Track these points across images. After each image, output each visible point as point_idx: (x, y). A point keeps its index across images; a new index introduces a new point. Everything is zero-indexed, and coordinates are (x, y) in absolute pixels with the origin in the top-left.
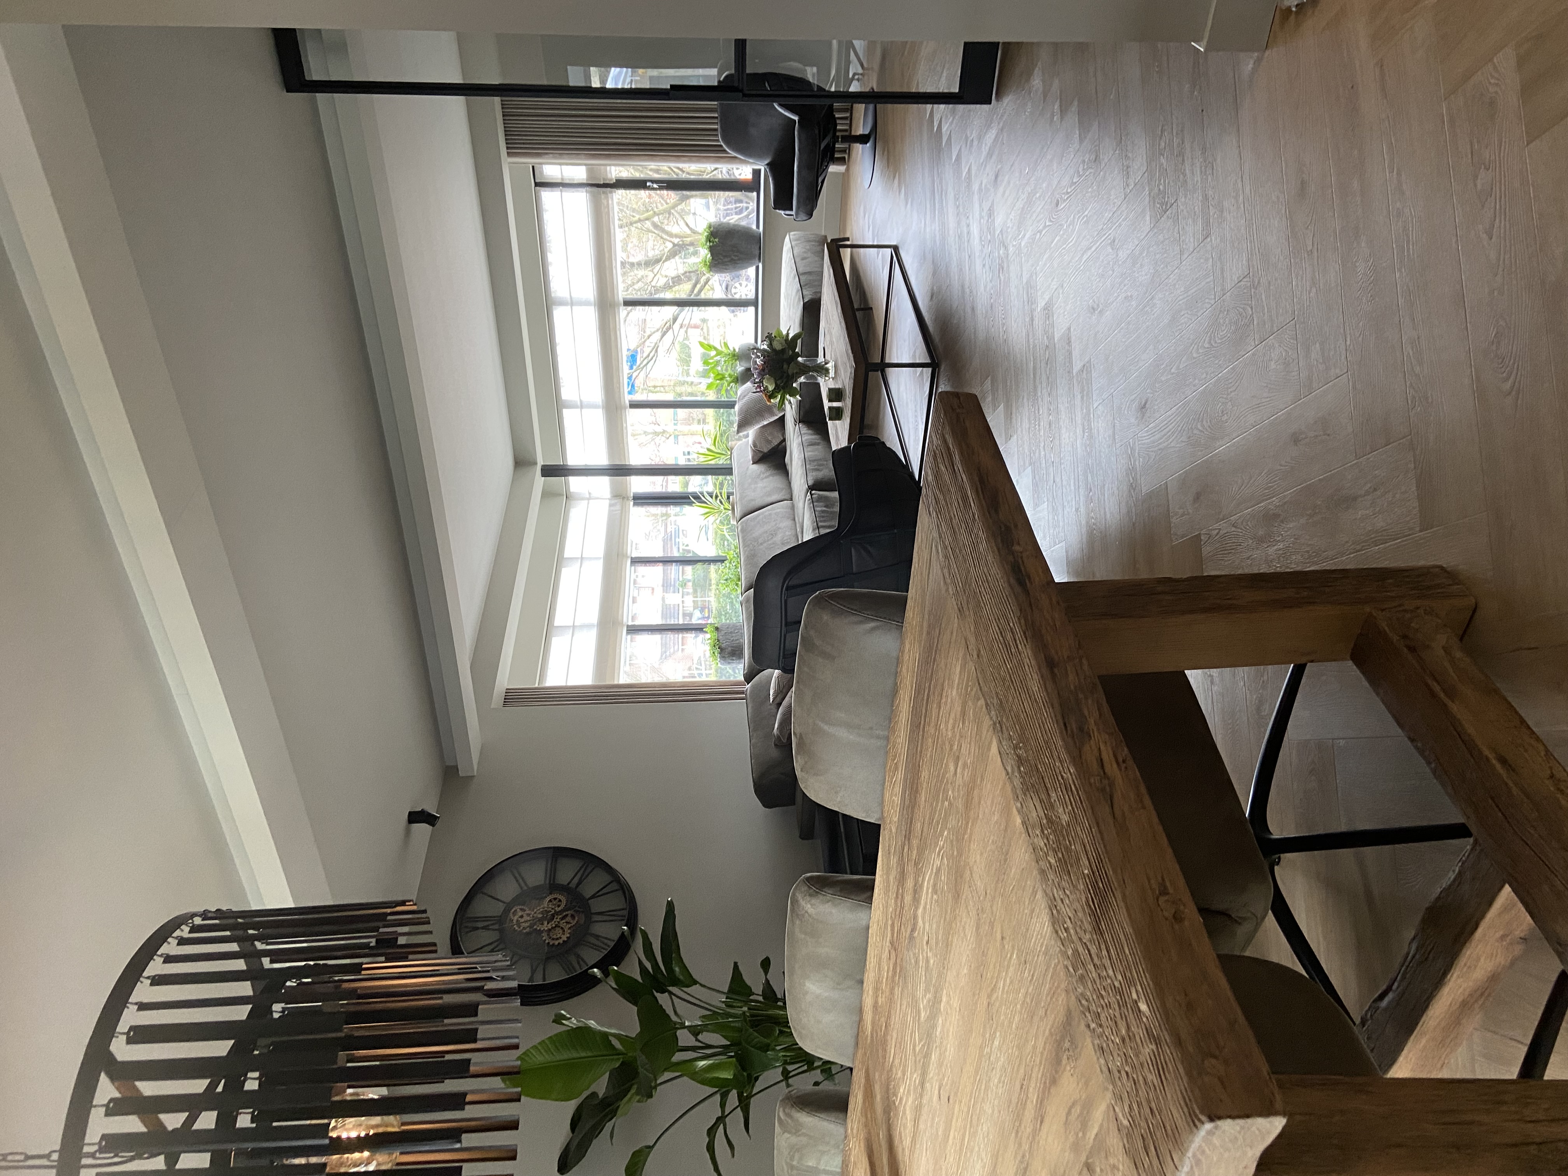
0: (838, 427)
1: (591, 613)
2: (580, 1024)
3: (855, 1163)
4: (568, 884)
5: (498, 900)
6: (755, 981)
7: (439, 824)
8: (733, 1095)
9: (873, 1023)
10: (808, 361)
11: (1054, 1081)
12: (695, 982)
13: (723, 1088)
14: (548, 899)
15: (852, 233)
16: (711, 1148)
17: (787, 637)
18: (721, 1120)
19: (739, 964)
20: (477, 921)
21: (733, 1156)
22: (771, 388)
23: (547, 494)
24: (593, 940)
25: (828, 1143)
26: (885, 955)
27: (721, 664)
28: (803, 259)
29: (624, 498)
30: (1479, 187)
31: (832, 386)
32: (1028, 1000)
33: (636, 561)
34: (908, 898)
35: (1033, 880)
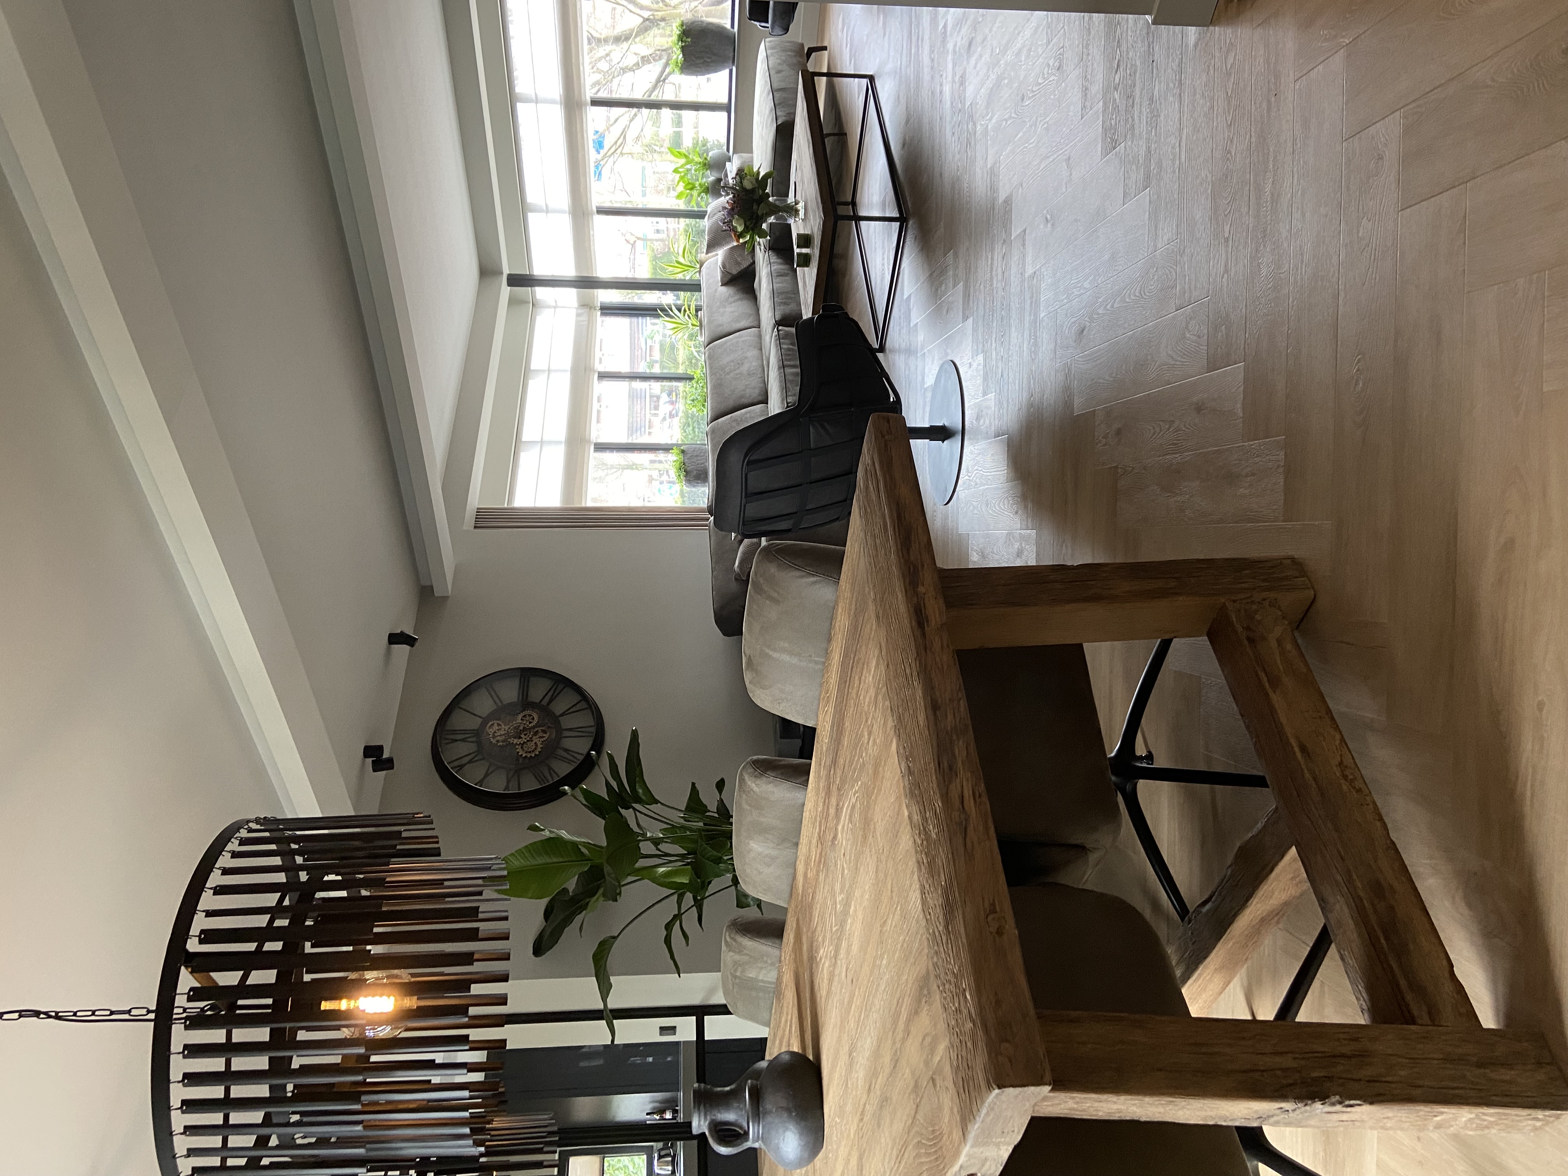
0: (806, 273)
1: (559, 430)
2: (552, 836)
3: (786, 985)
4: (540, 702)
5: (475, 715)
6: (710, 799)
7: (417, 644)
8: (689, 896)
9: (803, 886)
10: (778, 200)
11: (916, 1012)
12: (656, 802)
13: (680, 890)
14: (520, 716)
15: (830, 42)
16: (668, 941)
17: (748, 476)
18: (677, 917)
19: (696, 785)
20: (457, 734)
21: (687, 944)
22: (740, 229)
23: (513, 302)
24: (561, 753)
25: (766, 962)
26: (814, 841)
27: (687, 487)
28: (779, 72)
29: (591, 308)
30: (1360, 234)
31: (802, 232)
32: (905, 945)
33: (603, 376)
34: (832, 811)
35: (912, 863)
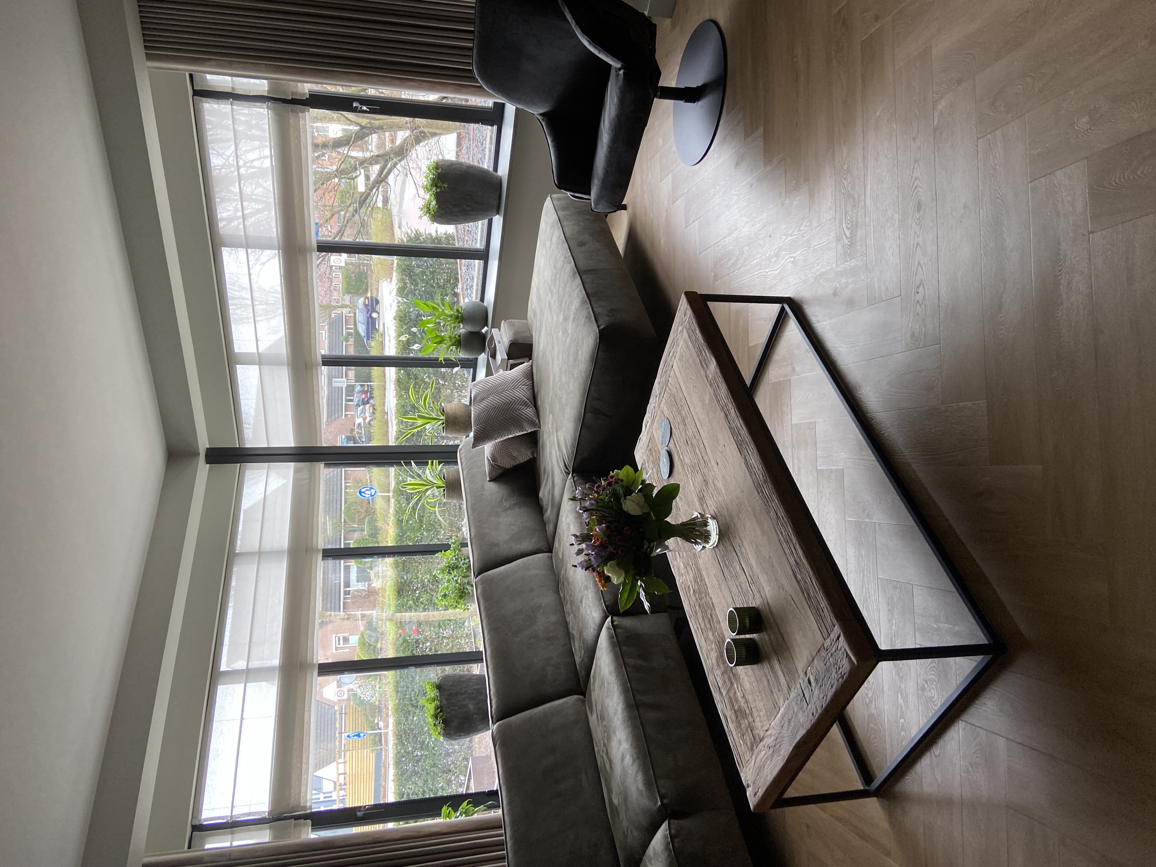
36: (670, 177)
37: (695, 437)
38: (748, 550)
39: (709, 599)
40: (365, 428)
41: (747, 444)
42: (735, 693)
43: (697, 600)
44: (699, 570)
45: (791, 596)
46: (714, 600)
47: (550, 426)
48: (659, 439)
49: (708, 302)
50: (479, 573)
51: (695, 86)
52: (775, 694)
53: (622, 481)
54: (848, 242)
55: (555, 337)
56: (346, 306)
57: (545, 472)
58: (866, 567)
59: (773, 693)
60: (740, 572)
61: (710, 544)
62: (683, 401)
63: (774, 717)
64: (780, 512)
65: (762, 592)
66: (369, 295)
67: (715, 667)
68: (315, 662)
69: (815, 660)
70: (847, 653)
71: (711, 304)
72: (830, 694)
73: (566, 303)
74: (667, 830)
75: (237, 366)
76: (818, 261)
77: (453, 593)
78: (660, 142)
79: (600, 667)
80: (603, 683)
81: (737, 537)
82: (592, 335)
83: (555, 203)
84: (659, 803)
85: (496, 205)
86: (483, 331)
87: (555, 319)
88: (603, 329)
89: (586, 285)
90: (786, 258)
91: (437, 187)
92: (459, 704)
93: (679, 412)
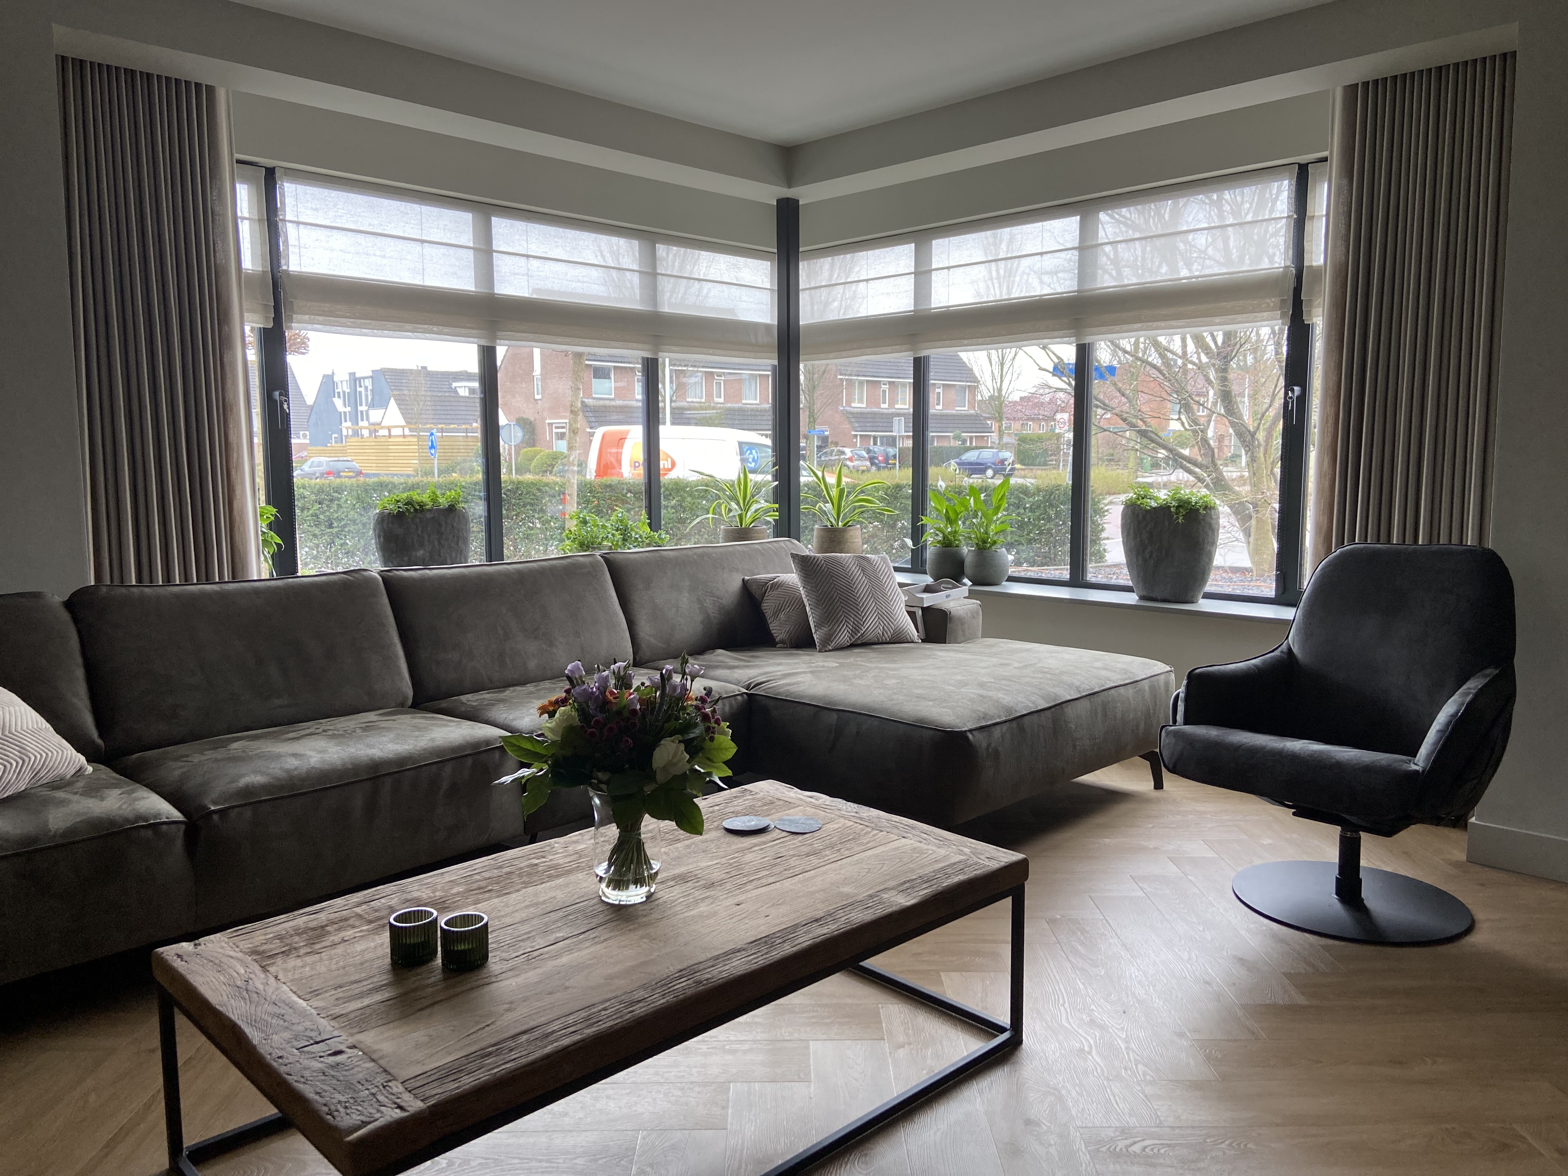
23: (748, 209)
36: (1211, 854)
37: (785, 870)
38: (587, 951)
39: (517, 888)
40: (839, 460)
41: (766, 954)
42: (353, 927)
43: (521, 868)
44: (569, 872)
45: (492, 1023)
46: (514, 896)
47: (821, 664)
48: (787, 815)
49: (1011, 898)
50: (607, 561)
51: (1363, 896)
52: (333, 992)
53: (712, 739)
54: (1121, 1149)
55: (955, 670)
56: (1001, 437)
57: (753, 657)
58: (553, 1165)
59: (335, 989)
60: (552, 938)
61: (606, 890)
62: (847, 852)
63: (295, 989)
64: (641, 1008)
65: (510, 974)
66: (1018, 466)
67: (405, 896)
68: (498, 341)
69: (372, 1064)
70: (370, 1123)
71: (1008, 902)
72: (308, 1091)
73: (1006, 685)
74: (167, 818)
75: (913, 245)
76: (1084, 1093)
77: (587, 532)
78: (1267, 841)
79: (445, 726)
80: (419, 729)
81: (612, 934)
82: (957, 721)
83: (1162, 677)
84: (213, 808)
85: (1154, 595)
86: (966, 581)
87: (983, 671)
88: (967, 738)
89: (1035, 716)
90: (1089, 1039)
91: (1178, 507)
92: (426, 536)
93: (832, 846)
